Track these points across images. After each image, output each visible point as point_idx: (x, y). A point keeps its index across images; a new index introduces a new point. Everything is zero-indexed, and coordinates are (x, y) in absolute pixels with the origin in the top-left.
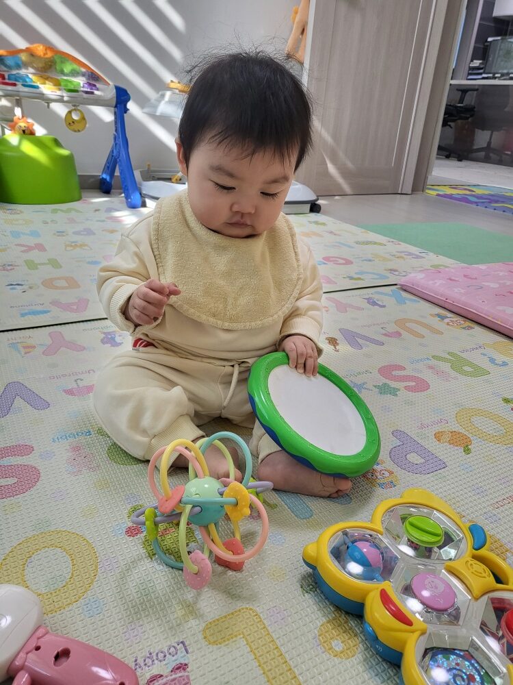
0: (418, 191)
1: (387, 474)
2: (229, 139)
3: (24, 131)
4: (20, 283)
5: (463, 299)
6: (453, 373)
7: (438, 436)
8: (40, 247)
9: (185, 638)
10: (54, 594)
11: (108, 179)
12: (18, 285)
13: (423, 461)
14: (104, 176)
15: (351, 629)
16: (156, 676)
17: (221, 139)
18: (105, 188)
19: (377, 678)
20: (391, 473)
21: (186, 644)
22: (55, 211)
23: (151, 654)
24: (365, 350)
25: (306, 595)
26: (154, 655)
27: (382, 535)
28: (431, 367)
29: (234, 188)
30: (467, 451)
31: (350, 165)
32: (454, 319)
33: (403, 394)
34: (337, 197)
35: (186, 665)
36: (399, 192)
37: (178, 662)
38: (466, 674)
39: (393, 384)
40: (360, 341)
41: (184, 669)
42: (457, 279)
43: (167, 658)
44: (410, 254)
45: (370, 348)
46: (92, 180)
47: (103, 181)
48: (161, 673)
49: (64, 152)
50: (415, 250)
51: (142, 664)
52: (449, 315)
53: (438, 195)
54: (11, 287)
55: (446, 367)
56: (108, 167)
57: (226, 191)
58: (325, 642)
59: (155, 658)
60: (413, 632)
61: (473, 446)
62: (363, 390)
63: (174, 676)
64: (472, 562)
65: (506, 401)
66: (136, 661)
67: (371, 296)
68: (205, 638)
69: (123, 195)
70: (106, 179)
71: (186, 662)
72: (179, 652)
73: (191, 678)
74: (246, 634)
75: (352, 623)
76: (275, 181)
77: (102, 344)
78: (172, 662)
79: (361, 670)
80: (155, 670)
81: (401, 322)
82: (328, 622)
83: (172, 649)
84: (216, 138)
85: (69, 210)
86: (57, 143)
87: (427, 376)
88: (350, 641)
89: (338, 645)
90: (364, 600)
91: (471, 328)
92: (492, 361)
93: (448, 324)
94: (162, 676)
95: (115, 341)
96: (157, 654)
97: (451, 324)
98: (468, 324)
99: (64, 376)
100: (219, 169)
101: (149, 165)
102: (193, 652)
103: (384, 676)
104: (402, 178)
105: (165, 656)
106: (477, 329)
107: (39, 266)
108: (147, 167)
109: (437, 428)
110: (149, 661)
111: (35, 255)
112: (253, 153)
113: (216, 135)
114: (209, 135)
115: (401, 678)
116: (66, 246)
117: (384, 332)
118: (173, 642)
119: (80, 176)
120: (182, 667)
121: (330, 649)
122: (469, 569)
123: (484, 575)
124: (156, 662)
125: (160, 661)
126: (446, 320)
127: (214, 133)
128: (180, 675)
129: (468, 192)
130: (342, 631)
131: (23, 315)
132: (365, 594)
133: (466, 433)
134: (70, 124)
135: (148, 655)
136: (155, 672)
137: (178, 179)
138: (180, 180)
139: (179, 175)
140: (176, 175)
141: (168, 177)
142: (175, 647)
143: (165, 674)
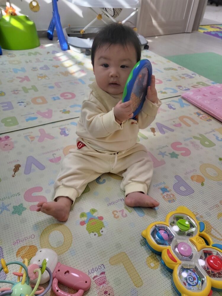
0: (195, 30)
1: (172, 196)
3: (12, 14)
4: (23, 101)
5: (209, 106)
6: (201, 146)
7: (192, 178)
8: (27, 78)
9: (103, 263)
10: (60, 248)
11: (51, 33)
12: (22, 102)
13: (185, 190)
14: (49, 31)
15: (157, 259)
16: (95, 276)
18: (50, 38)
19: (164, 276)
20: (173, 195)
21: (104, 265)
22: (30, 54)
23: (93, 269)
24: (166, 134)
25: (142, 246)
26: (94, 269)
27: (169, 227)
28: (192, 143)
30: (202, 184)
31: (163, 20)
32: (204, 115)
33: (180, 157)
34: (156, 37)
35: (104, 272)
36: (186, 32)
37: (102, 271)
38: (192, 277)
39: (177, 152)
40: (164, 129)
41: (104, 274)
42: (207, 95)
43: (98, 270)
44: (188, 75)
45: (168, 133)
46: (44, 33)
47: (49, 34)
48: (97, 275)
49: (30, 23)
50: (190, 72)
51: (91, 272)
52: (202, 113)
53: (204, 32)
54: (20, 104)
55: (198, 142)
56: (51, 28)
58: (148, 264)
59: (94, 270)
60: (177, 264)
61: (205, 182)
62: (165, 156)
63: (101, 276)
64: (198, 238)
65: (220, 159)
66: (89, 271)
67: (170, 103)
68: (110, 263)
69: (58, 41)
70: (50, 33)
71: (104, 271)
72: (102, 268)
73: (107, 276)
74: (123, 261)
75: (157, 257)
77: (60, 135)
78: (100, 271)
79: (160, 273)
80: (95, 274)
81: (182, 118)
82: (149, 257)
83: (100, 267)
85: (36, 53)
86: (27, 19)
87: (190, 147)
88: (156, 263)
89: (152, 265)
90: (162, 251)
91: (210, 120)
92: (217, 138)
93: (201, 118)
94: (97, 276)
95: (65, 133)
96: (95, 269)
97: (202, 118)
98: (210, 118)
99: (48, 152)
101: (69, 25)
102: (106, 268)
103: (167, 275)
104: (188, 24)
105: (98, 269)
106: (213, 121)
107: (29, 91)
108: (69, 26)
109: (192, 174)
110: (93, 271)
111: (25, 84)
115: (172, 276)
116: (38, 77)
117: (174, 124)
118: (99, 264)
119: (38, 32)
120: (103, 273)
121: (150, 266)
122: (197, 241)
123: (202, 243)
124: (95, 271)
125: (96, 271)
126: (201, 116)
128: (103, 276)
129: (218, 30)
130: (154, 260)
131: (27, 120)
132: (162, 250)
133: (203, 176)
134: (32, 8)
135: (92, 269)
136: (95, 275)
137: (83, 32)
138: (84, 32)
139: (84, 29)
140: (82, 30)
141: (79, 31)
142: (100, 266)
143: (98, 275)
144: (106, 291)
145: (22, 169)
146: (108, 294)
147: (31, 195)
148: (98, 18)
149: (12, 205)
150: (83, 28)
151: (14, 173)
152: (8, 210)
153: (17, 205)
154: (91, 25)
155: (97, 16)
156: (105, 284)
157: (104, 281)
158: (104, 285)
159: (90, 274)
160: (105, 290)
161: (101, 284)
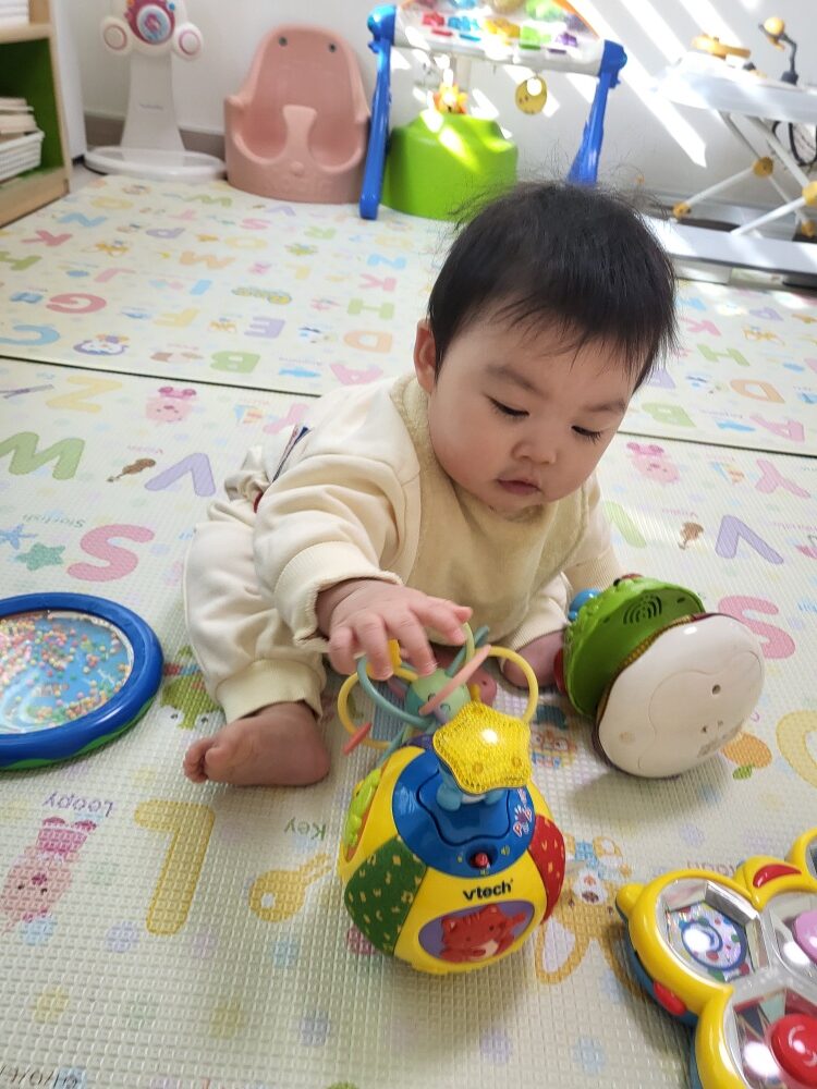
2: (537, 314)
3: (450, 109)
4: (319, 329)
8: (388, 283)
9: (117, 801)
12: (315, 331)
16: (58, 819)
17: (518, 315)
21: (114, 806)
23: (73, 796)
24: (736, 562)
26: (75, 799)
29: (526, 413)
35: (94, 826)
37: (90, 819)
41: (89, 829)
43: (83, 809)
45: (746, 561)
49: (500, 146)
51: (56, 801)
54: (306, 332)
57: (512, 417)
59: (73, 803)
63: (74, 829)
66: (54, 795)
68: (137, 812)
71: (97, 823)
72: (100, 810)
73: (88, 840)
76: (604, 408)
78: (84, 815)
80: (63, 814)
83: (96, 805)
84: (509, 312)
86: (494, 130)
94: (64, 822)
96: (78, 800)
100: (505, 373)
101: (640, 181)
102: (112, 818)
105: (83, 806)
107: (364, 311)
108: (636, 183)
110: (65, 802)
112: (582, 342)
113: (511, 307)
114: (496, 306)
118: (104, 798)
120: (88, 825)
124: (71, 807)
125: (75, 809)
127: (508, 302)
128: (79, 831)
131: (284, 373)
134: (521, 101)
135: (69, 796)
136: (61, 816)
137: (681, 211)
138: (689, 211)
139: (689, 203)
140: (681, 203)
141: (669, 204)
142: (100, 804)
143: (67, 821)
144: (44, 876)
145: (148, 473)
146: (42, 886)
147: (107, 539)
148: (756, 170)
149: (35, 541)
150: (688, 197)
151: (120, 472)
152: (17, 546)
153: (48, 546)
154: (721, 192)
155: (755, 162)
156: (62, 858)
157: (69, 848)
158: (57, 856)
159: (49, 804)
160: (42, 872)
161: (50, 850)
